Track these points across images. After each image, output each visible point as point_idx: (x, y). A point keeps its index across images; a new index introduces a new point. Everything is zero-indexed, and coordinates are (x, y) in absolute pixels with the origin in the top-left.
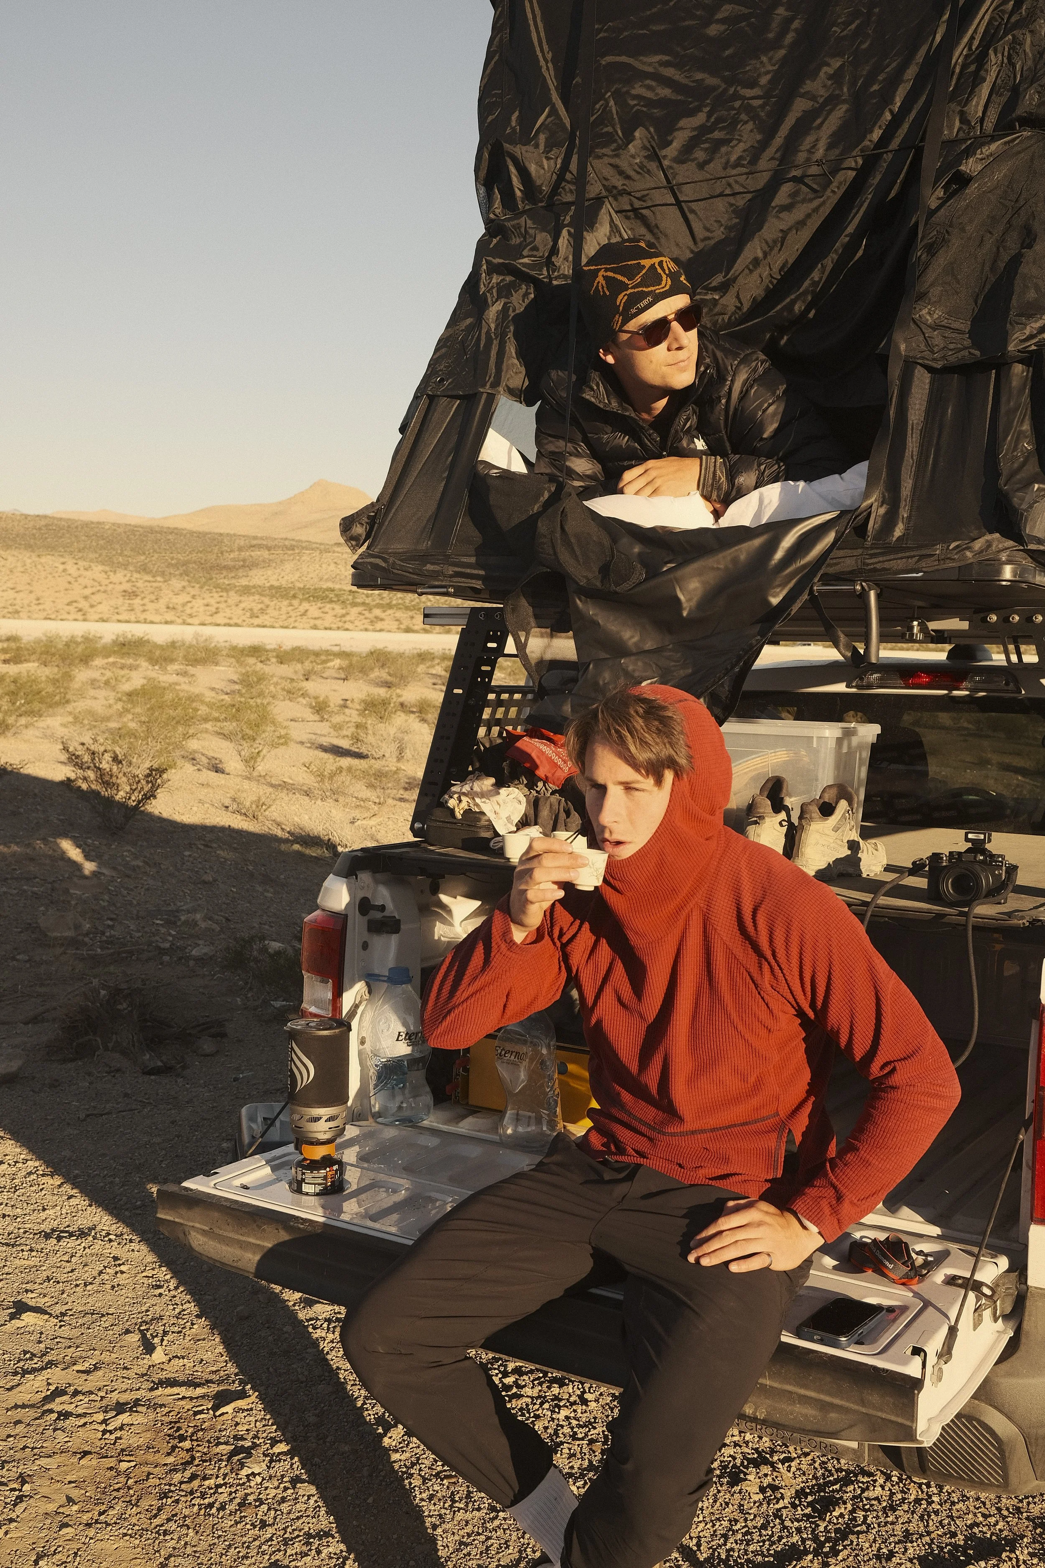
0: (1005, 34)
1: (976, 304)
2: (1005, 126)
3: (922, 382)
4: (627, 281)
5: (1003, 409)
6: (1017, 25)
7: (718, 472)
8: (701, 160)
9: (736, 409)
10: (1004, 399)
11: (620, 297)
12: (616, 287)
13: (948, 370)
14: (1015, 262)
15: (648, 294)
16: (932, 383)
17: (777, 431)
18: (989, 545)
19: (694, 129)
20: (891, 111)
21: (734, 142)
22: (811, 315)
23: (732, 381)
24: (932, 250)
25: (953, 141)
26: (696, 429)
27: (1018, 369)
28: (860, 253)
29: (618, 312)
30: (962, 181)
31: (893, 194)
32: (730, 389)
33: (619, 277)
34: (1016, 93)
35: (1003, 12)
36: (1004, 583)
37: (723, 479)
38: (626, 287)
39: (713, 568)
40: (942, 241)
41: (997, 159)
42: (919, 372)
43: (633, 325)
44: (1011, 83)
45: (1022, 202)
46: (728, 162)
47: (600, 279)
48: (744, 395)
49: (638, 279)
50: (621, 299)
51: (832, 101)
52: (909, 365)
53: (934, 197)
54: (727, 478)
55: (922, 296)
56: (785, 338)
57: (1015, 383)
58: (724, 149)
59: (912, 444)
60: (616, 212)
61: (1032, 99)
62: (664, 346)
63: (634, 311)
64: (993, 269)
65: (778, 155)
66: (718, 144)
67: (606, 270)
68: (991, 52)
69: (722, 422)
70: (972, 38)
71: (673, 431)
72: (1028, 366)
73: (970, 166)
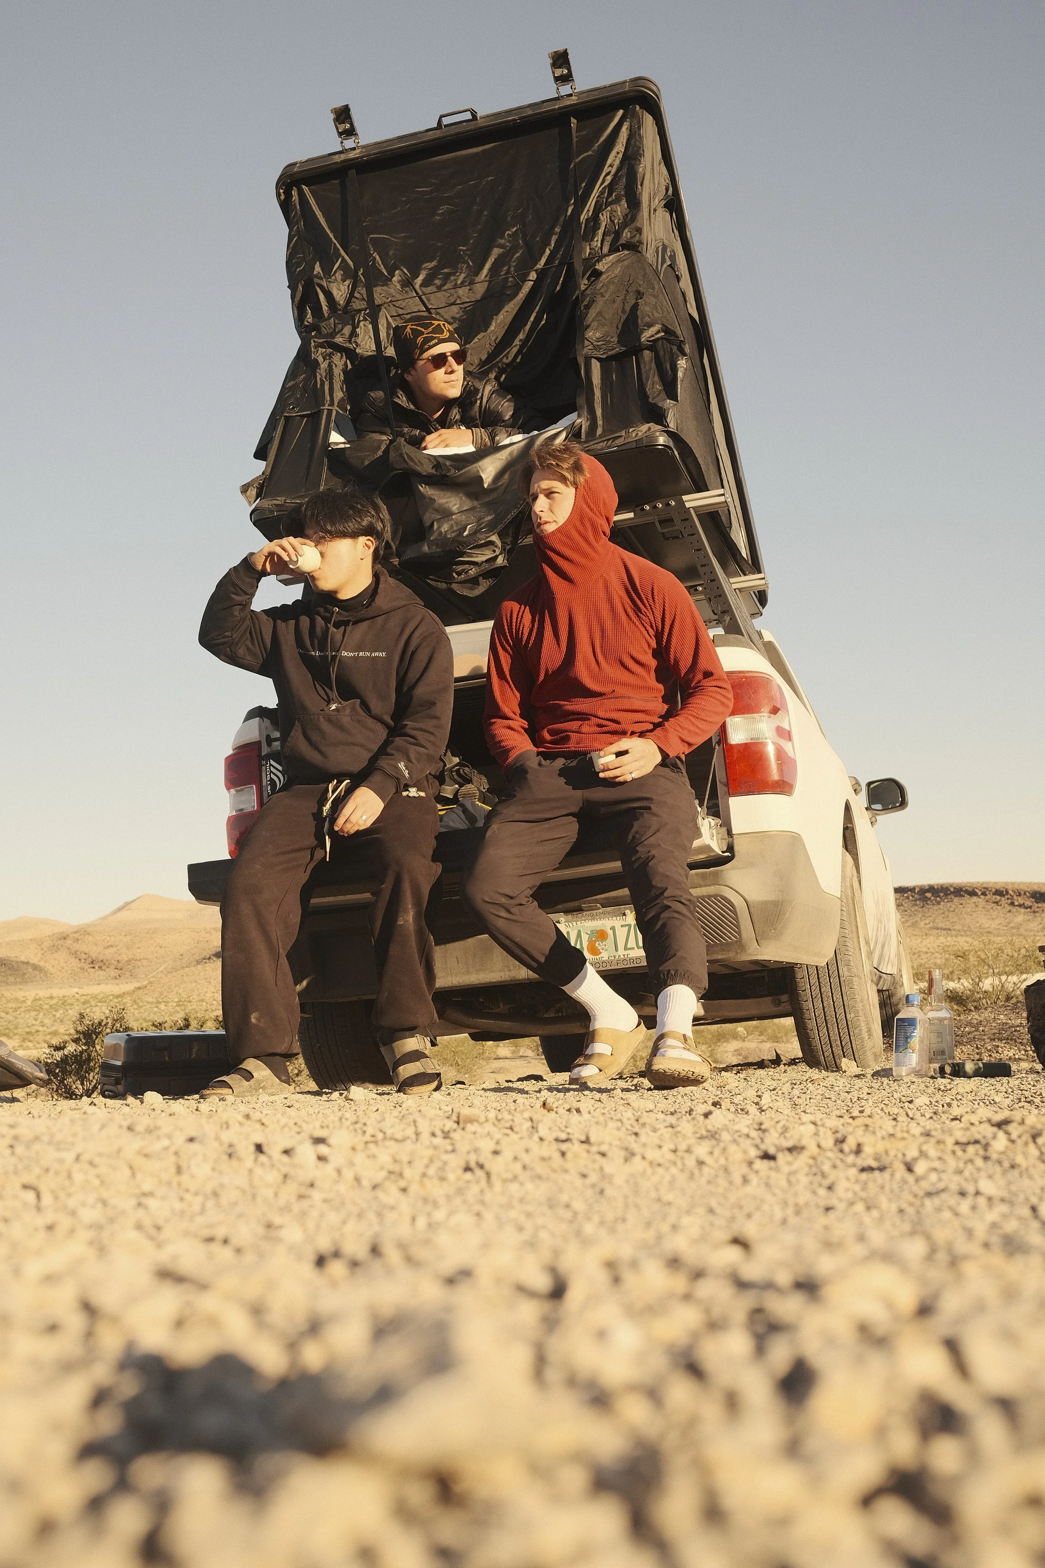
0: (606, 207)
1: (618, 328)
2: (613, 249)
3: (596, 366)
4: (423, 330)
5: (643, 370)
6: (612, 203)
7: (484, 436)
8: (439, 284)
9: (486, 406)
10: (642, 366)
11: (419, 339)
12: (419, 333)
13: (610, 358)
14: (635, 307)
15: (435, 338)
16: (601, 366)
17: (512, 416)
18: (649, 429)
19: (430, 269)
20: (550, 249)
21: (458, 274)
22: (518, 360)
23: (483, 390)
24: (588, 307)
25: (587, 259)
26: (460, 421)
27: (647, 353)
28: (543, 322)
29: (417, 348)
30: (597, 274)
31: (558, 288)
32: (482, 395)
33: (419, 328)
34: (618, 234)
35: (604, 198)
36: (660, 447)
37: (487, 439)
38: (423, 333)
39: (499, 459)
40: (592, 302)
41: (614, 264)
42: (594, 361)
43: (426, 355)
44: (613, 230)
45: (631, 282)
46: (456, 284)
47: (408, 329)
48: (489, 399)
49: (430, 329)
50: (420, 340)
51: (514, 248)
52: (588, 360)
53: (583, 283)
54: (489, 439)
55: (588, 326)
56: (504, 376)
57: (646, 359)
58: (452, 278)
59: (598, 393)
60: (391, 317)
61: (627, 235)
62: (443, 370)
63: (426, 347)
64: (623, 311)
65: (487, 278)
66: (448, 275)
67: (412, 325)
68: (600, 215)
69: (478, 414)
70: (588, 210)
71: (449, 420)
72: (652, 351)
73: (600, 267)
